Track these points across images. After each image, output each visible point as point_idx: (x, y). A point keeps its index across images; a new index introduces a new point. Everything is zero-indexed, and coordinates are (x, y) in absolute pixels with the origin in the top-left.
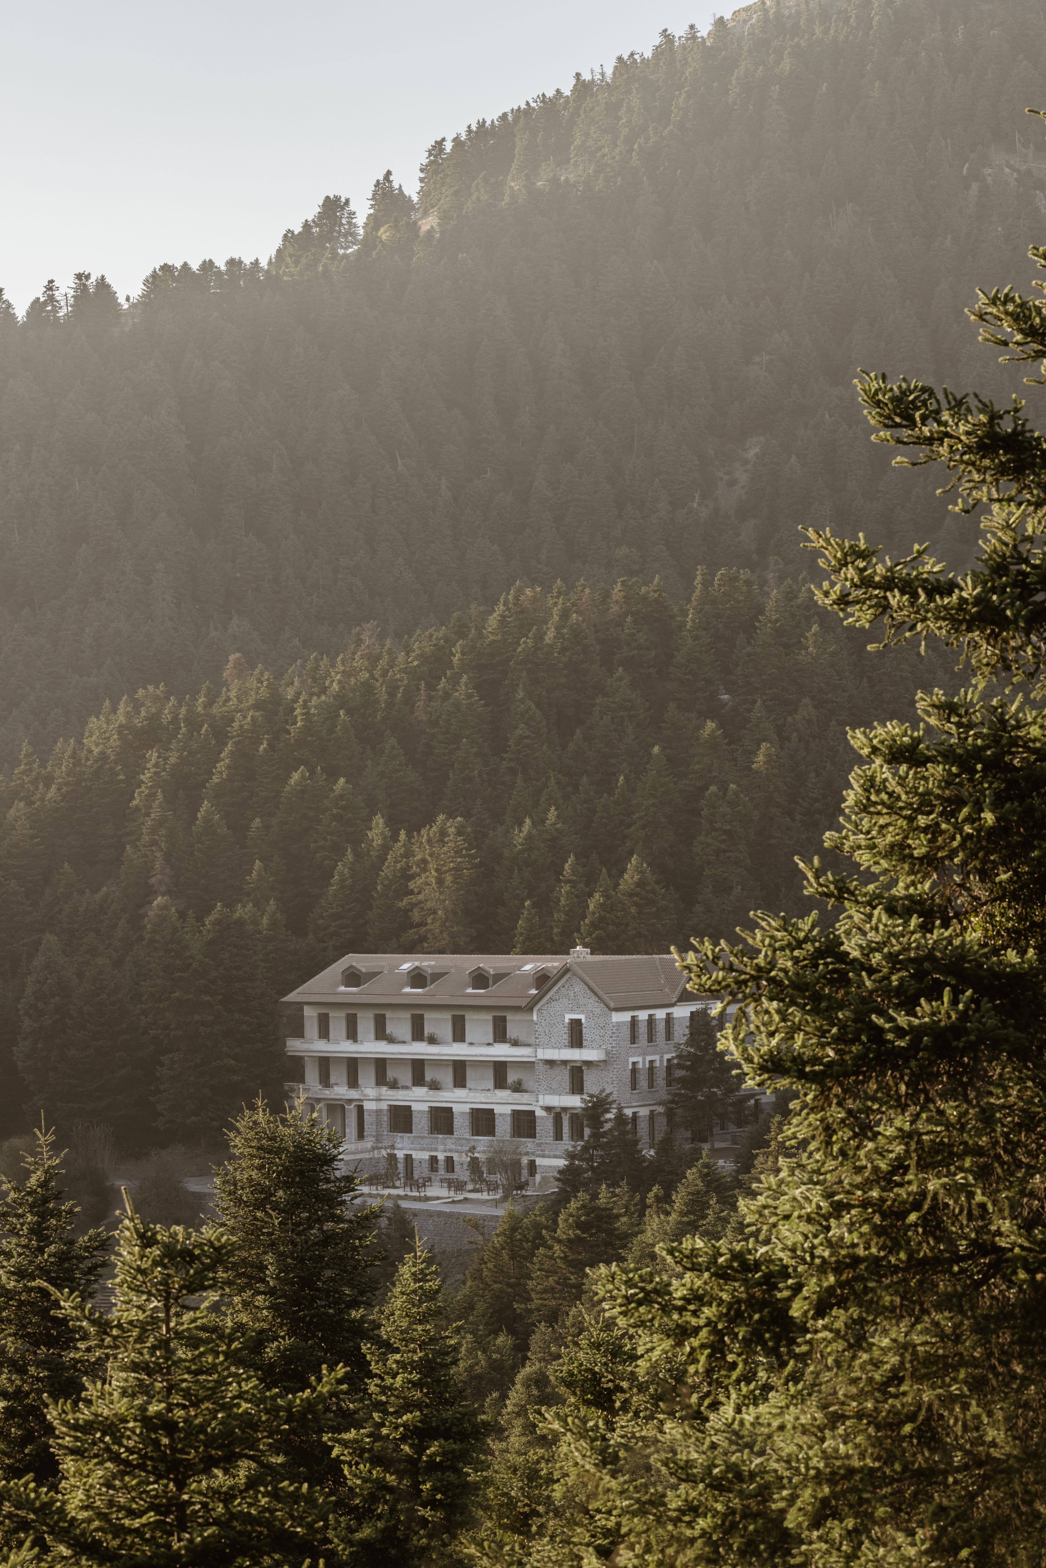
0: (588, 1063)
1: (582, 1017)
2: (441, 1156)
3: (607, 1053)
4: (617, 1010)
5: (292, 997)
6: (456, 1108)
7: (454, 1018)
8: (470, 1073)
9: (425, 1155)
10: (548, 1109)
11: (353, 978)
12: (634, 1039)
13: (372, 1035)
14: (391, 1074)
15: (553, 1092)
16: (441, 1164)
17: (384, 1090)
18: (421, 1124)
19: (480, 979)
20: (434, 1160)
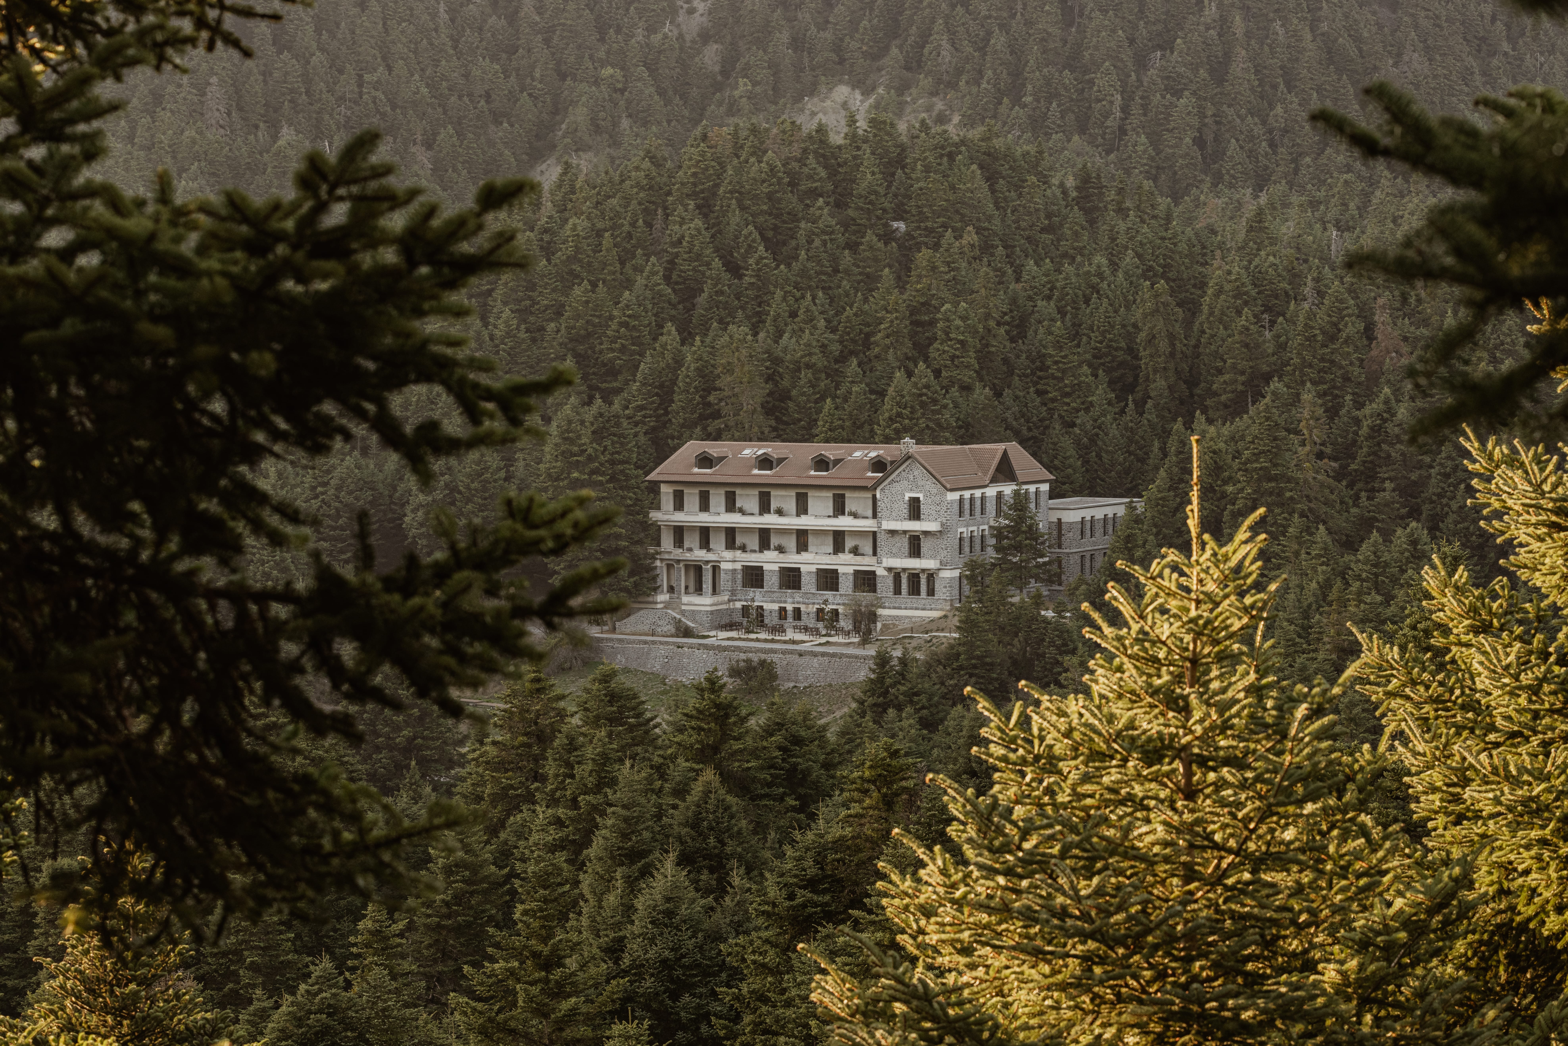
0: (926, 533)
1: (920, 496)
2: (790, 607)
3: (942, 525)
4: (952, 490)
5: (652, 476)
6: (804, 569)
7: (798, 495)
8: (811, 539)
9: (775, 607)
10: (890, 570)
11: (705, 461)
12: (961, 513)
13: (723, 508)
14: (739, 540)
15: (895, 556)
16: (790, 614)
17: (738, 553)
18: (772, 581)
19: (822, 463)
20: (783, 610)
